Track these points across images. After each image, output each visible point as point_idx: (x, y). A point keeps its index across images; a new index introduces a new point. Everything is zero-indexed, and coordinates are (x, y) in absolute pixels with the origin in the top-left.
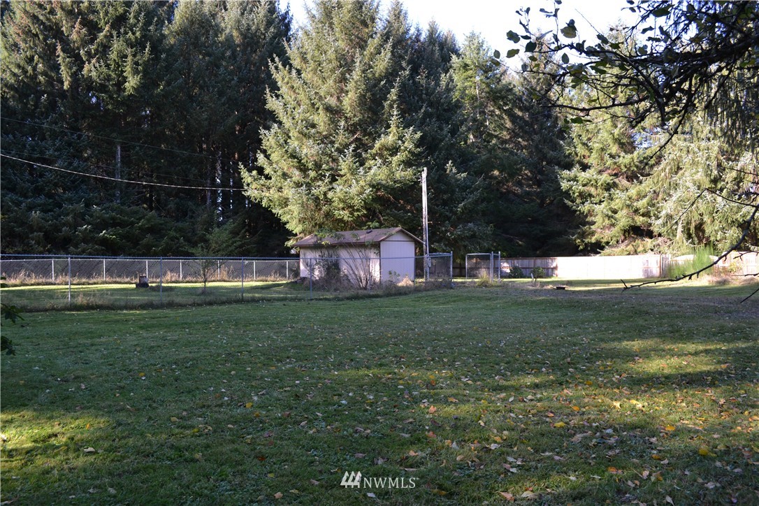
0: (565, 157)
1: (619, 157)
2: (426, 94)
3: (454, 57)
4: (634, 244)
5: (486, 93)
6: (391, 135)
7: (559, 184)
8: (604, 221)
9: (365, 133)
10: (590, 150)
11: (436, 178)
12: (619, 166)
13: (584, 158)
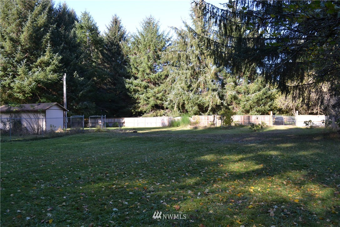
0: (127, 73)
1: (150, 74)
2: (64, 38)
3: (76, 22)
4: (156, 112)
5: (91, 41)
6: (46, 56)
7: (125, 85)
8: (144, 102)
9: (32, 54)
10: (138, 71)
11: (69, 79)
12: (150, 79)
13: (135, 74)
